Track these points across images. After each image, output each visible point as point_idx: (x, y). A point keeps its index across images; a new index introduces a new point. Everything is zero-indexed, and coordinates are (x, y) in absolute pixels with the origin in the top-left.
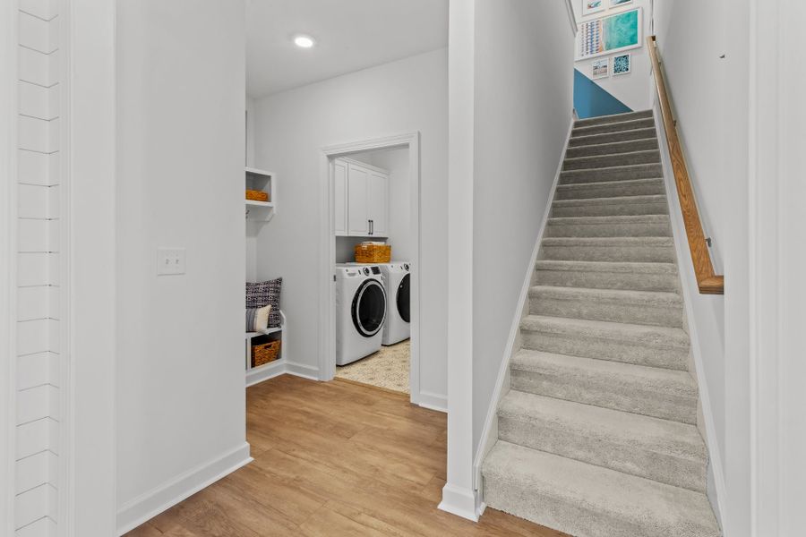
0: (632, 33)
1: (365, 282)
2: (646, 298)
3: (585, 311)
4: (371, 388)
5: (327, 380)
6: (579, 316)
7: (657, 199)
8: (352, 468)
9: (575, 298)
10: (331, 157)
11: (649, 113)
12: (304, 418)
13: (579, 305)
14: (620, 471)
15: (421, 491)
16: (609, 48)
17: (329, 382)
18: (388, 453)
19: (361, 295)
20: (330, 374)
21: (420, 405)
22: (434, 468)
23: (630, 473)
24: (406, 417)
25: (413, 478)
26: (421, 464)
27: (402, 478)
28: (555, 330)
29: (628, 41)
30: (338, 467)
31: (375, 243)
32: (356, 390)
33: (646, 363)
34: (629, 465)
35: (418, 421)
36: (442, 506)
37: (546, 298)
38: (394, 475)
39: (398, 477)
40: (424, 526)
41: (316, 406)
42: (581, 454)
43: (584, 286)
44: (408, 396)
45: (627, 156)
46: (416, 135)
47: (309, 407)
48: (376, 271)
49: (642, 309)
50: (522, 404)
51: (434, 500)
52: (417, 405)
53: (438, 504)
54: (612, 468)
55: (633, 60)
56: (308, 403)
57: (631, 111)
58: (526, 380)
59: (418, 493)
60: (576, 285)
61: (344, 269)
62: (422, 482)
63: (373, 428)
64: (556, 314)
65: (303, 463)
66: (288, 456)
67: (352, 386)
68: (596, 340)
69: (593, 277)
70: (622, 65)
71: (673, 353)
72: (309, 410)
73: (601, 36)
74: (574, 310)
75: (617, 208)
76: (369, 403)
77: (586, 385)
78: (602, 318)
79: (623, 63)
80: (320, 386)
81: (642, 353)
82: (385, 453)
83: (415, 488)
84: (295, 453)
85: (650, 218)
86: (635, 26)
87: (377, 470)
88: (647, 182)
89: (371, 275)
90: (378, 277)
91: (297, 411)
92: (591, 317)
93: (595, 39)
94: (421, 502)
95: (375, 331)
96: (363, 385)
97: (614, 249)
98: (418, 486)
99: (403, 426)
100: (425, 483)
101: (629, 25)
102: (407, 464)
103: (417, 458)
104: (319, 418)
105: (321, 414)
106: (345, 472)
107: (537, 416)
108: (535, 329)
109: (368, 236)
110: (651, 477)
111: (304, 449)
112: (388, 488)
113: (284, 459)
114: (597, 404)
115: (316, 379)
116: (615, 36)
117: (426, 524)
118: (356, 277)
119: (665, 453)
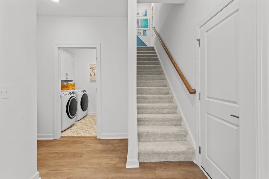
0: (147, 25)
1: (71, 98)
2: (166, 96)
3: (151, 101)
4: (79, 137)
5: (58, 138)
6: (150, 102)
7: (161, 71)
8: (89, 166)
9: (149, 98)
10: (59, 48)
11: (153, 47)
12: (57, 155)
13: (150, 99)
14: (169, 141)
15: (118, 165)
16: (141, 27)
17: (59, 139)
18: (100, 157)
19: (70, 103)
20: (59, 136)
21: (102, 139)
22: (118, 157)
23: (172, 141)
24: (98, 144)
25: (113, 162)
26: (113, 157)
27: (109, 163)
28: (146, 107)
29: (146, 27)
30: (83, 168)
31: (69, 83)
32: (74, 139)
33: (168, 113)
34: (171, 139)
35: (104, 144)
36: (127, 167)
37: (141, 98)
38: (106, 163)
39: (108, 163)
40: (125, 175)
41: (59, 149)
42: (160, 139)
43: (149, 94)
44: (96, 137)
45: (151, 58)
46: (100, 44)
47: (56, 150)
48: (73, 93)
49: (165, 99)
50: (143, 129)
51: (123, 166)
52: (100, 139)
53: (126, 167)
54: (168, 141)
55: (148, 32)
56: (55, 149)
57: (147, 46)
58: (141, 122)
59: (117, 166)
60: (147, 94)
61: (62, 93)
62: (116, 162)
63: (89, 150)
64: (144, 103)
65: (67, 171)
66: (58, 171)
67: (70, 138)
68: (157, 108)
69: (151, 91)
70: (145, 33)
71: (174, 109)
72: (56, 151)
73: (139, 24)
74: (149, 101)
75: (152, 72)
76: (82, 143)
77: (157, 121)
78: (156, 102)
79: (145, 32)
80: (56, 141)
81: (167, 110)
82: (99, 157)
83: (115, 165)
84: (61, 169)
85: (161, 76)
86: (147, 23)
87: (99, 164)
88: (158, 66)
89: (72, 95)
90: (74, 95)
91: (51, 153)
92: (153, 103)
93: (138, 24)
94: (120, 168)
95: (74, 116)
96: (75, 137)
97: (154, 84)
98: (116, 164)
99: (100, 147)
100: (118, 162)
101: (146, 22)
102: (109, 159)
103: (111, 155)
104: (64, 153)
105: (63, 151)
106: (87, 169)
107: (149, 132)
108: (141, 107)
109: (66, 80)
110: (176, 141)
111: (64, 166)
112: (106, 168)
113: (57, 173)
114: (160, 125)
115: (52, 139)
116: (143, 24)
117: (125, 174)
118: (67, 96)
119: (180, 133)
